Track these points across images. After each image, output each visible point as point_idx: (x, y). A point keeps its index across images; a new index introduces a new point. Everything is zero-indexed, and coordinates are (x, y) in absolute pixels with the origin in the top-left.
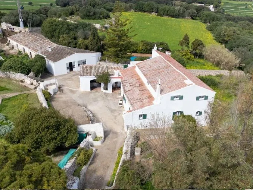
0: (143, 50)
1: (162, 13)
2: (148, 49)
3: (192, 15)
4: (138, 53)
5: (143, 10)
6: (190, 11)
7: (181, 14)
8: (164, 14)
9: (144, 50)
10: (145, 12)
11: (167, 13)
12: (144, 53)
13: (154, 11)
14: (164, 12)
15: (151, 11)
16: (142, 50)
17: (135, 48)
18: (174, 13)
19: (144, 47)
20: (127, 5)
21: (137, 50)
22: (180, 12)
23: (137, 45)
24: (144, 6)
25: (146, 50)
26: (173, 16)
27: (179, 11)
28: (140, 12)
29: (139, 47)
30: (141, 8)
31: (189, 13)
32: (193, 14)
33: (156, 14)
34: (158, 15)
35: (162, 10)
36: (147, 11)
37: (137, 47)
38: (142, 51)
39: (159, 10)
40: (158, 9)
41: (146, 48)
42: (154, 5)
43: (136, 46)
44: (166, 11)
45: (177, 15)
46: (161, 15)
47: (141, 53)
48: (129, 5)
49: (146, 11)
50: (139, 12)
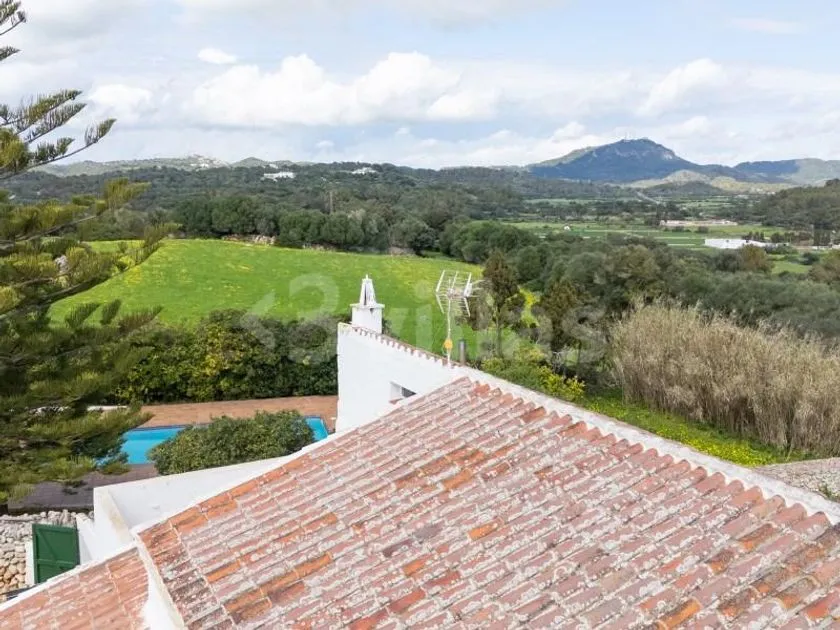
0: (228, 371)
1: (293, 234)
2: (263, 366)
3: (416, 240)
4: (193, 399)
5: (213, 230)
6: (403, 225)
7: (373, 239)
8: (303, 239)
9: (240, 377)
10: (219, 235)
11: (319, 234)
12: (236, 397)
13: (259, 228)
14: (305, 230)
15: (247, 230)
16: (224, 373)
17: (170, 370)
18: (346, 232)
19: (237, 355)
20: (139, 217)
21: (185, 377)
22: (368, 229)
23: (186, 345)
24: (215, 211)
25: (251, 372)
26: (344, 245)
27: (363, 226)
28: (197, 240)
29: (202, 357)
30: (201, 220)
31: (404, 233)
32: (419, 235)
33: (273, 240)
34: (280, 244)
35: (293, 224)
36: (230, 233)
37: (183, 358)
38: (224, 384)
39: (280, 224)
40: (276, 222)
41: (247, 361)
42: (257, 208)
43: (177, 351)
44: (312, 226)
45: (360, 242)
46: (293, 244)
47: (219, 396)
48: (150, 215)
49: (226, 234)
50: (194, 238)
